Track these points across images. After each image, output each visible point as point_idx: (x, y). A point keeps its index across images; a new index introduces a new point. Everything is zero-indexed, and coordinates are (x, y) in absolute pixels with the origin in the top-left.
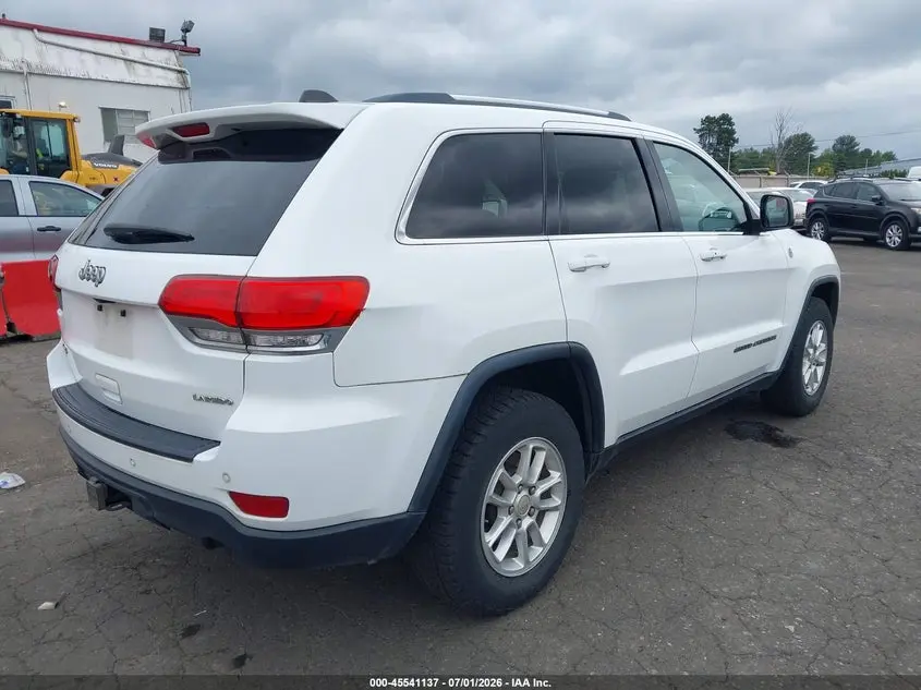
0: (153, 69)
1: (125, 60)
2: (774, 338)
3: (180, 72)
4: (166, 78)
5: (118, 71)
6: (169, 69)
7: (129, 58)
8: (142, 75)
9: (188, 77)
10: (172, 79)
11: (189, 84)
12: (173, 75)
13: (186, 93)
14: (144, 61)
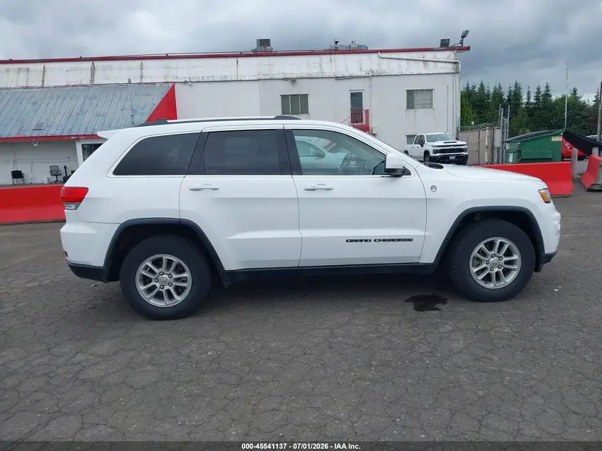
0: (438, 64)
1: (424, 61)
2: (410, 240)
3: (455, 63)
4: (446, 68)
5: (418, 68)
6: (448, 62)
7: (427, 59)
8: (432, 68)
9: (460, 65)
10: (450, 68)
11: (460, 70)
12: (450, 66)
13: (457, 76)
14: (435, 60)
